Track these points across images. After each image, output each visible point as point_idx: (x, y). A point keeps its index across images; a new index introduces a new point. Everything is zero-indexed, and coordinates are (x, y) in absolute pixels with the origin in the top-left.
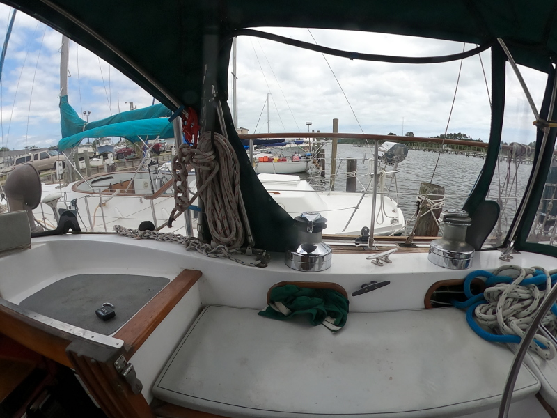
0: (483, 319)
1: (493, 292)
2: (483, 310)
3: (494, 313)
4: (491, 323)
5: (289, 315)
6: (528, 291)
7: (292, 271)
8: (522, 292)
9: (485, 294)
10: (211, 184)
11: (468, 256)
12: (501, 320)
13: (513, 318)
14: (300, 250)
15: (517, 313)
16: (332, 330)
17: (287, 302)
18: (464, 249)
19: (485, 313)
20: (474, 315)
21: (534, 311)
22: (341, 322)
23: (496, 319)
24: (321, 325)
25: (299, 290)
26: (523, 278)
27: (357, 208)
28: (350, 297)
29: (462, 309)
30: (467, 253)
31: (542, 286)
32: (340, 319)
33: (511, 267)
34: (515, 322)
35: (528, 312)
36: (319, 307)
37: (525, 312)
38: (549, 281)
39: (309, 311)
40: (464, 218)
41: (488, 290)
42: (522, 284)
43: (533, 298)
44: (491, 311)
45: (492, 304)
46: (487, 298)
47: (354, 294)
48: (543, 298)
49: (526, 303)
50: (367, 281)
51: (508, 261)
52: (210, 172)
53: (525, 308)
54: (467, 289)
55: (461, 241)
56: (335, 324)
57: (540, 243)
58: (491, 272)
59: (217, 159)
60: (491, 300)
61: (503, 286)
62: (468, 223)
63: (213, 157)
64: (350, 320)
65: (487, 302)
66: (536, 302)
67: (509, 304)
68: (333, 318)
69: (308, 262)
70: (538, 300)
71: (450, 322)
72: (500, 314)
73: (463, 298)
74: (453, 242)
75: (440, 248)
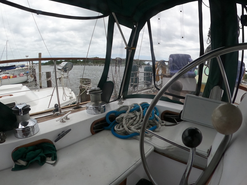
0: (119, 131)
1: (119, 119)
2: (118, 127)
3: (123, 127)
4: (123, 131)
5: (27, 165)
6: (134, 114)
7: (20, 140)
8: (132, 115)
9: (116, 121)
11: (104, 107)
12: (127, 129)
13: (131, 126)
14: (21, 127)
15: (132, 124)
16: (52, 164)
17: (23, 158)
18: (102, 104)
19: (119, 128)
20: (114, 130)
21: (139, 120)
22: (55, 158)
23: (124, 129)
24: (46, 163)
25: (27, 149)
26: (130, 110)
27: (52, 95)
28: (55, 143)
29: (109, 130)
30: (103, 105)
31: (139, 110)
32: (53, 156)
33: (124, 106)
34: (132, 127)
35: (137, 122)
36: (40, 155)
37: (135, 122)
38: (141, 108)
39: (36, 159)
40: (98, 90)
41: (117, 118)
42: (130, 112)
43: (136, 116)
44: (121, 126)
45: (120, 124)
46: (118, 122)
47: (56, 141)
48: (140, 114)
49: (134, 118)
50: (60, 132)
51: (122, 104)
53: (135, 120)
54: (108, 121)
55: (100, 101)
56: (53, 160)
57: (133, 94)
58: (116, 111)
60: (120, 122)
61: (123, 115)
62: (101, 92)
64: (59, 155)
65: (118, 123)
66: (138, 117)
67: (128, 121)
68: (50, 157)
69: (26, 132)
70: (139, 116)
71: (105, 137)
72: (125, 126)
73: (107, 125)
74: (96, 102)
75: (91, 106)
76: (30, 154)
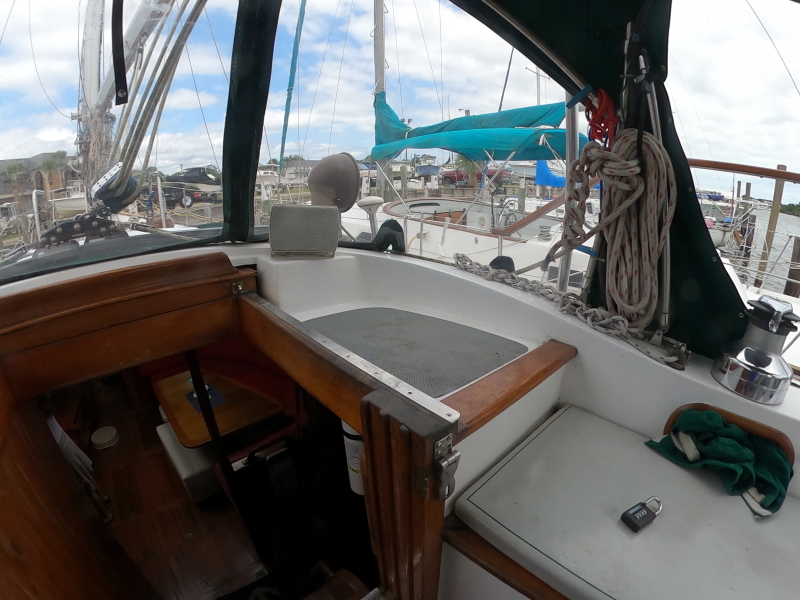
5: (695, 462)
7: (719, 388)
10: (625, 214)
16: (755, 513)
17: (700, 438)
22: (774, 505)
24: (739, 498)
25: (725, 426)
32: (772, 499)
36: (747, 465)
39: (732, 466)
52: (628, 194)
56: (762, 505)
59: (643, 174)
63: (638, 170)
64: (787, 505)
68: (760, 491)
76: (726, 445)
